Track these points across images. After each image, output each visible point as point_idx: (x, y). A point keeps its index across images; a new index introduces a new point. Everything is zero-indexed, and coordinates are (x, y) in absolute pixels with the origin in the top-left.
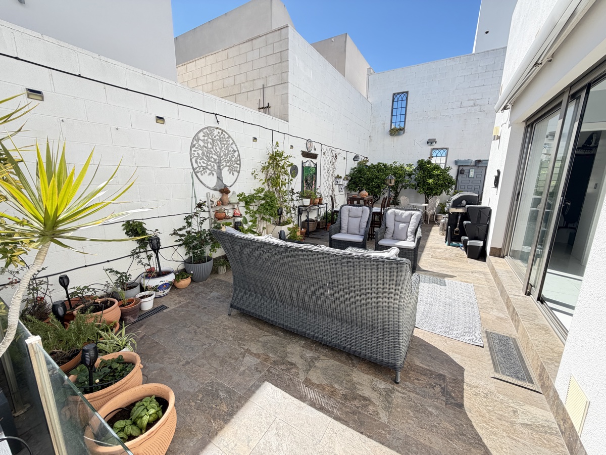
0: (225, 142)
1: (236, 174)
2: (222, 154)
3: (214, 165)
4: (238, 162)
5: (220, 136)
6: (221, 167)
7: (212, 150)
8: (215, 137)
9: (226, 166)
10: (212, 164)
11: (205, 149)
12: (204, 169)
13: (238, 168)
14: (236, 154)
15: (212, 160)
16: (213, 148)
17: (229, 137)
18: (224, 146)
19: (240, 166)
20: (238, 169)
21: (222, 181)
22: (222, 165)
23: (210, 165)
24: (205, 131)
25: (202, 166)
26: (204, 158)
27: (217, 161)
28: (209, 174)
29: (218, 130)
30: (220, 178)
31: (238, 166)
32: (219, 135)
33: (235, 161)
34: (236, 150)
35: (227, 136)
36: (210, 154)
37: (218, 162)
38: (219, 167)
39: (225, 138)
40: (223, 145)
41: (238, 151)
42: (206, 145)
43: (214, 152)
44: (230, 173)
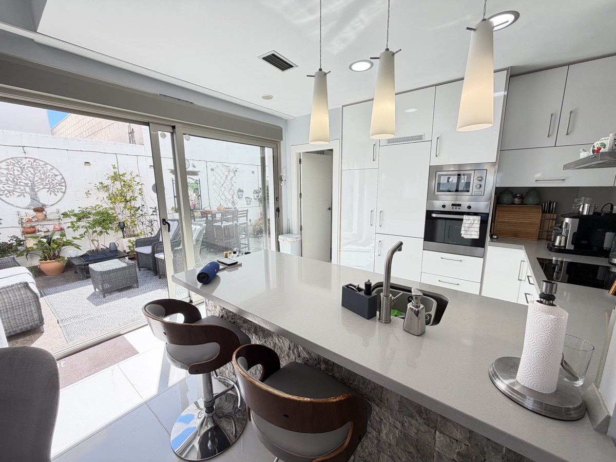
0: (40, 168)
1: (60, 195)
2: (36, 179)
3: (25, 189)
4: (64, 184)
5: (32, 164)
6: (36, 190)
7: (21, 176)
8: (25, 165)
9: (44, 188)
10: (22, 188)
11: (9, 175)
12: (10, 192)
13: (62, 189)
14: (59, 178)
15: (22, 184)
16: (22, 174)
17: (46, 164)
18: (39, 172)
19: (66, 187)
20: (64, 190)
21: (39, 201)
22: (38, 188)
23: (20, 188)
24: (8, 161)
25: (6, 190)
26: (9, 182)
27: (30, 185)
28: (19, 196)
29: (28, 160)
30: (34, 198)
31: (64, 188)
32: (30, 163)
33: (57, 183)
34: (58, 174)
35: (42, 163)
36: (17, 180)
37: (32, 186)
38: (33, 190)
39: (39, 165)
40: (36, 171)
41: (61, 174)
42: (12, 173)
43: (23, 178)
44: (51, 194)
